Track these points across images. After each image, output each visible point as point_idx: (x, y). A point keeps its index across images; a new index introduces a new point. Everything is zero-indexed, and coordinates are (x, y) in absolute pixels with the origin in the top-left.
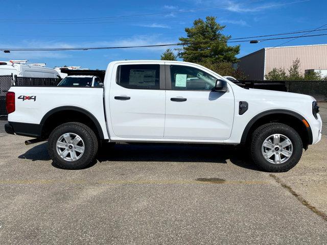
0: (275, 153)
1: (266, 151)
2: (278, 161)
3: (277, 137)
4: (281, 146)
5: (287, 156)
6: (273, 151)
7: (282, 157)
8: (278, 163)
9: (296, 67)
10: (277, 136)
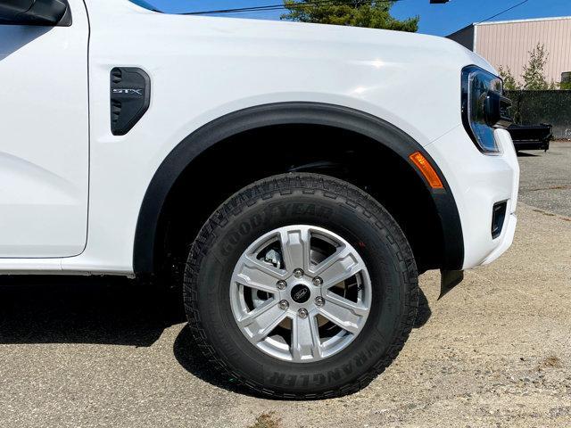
0: (291, 313)
1: (258, 302)
2: (307, 349)
3: (295, 238)
4: (317, 280)
5: (345, 324)
6: (283, 305)
7: (327, 330)
8: (306, 358)
9: (536, 64)
10: (295, 235)
